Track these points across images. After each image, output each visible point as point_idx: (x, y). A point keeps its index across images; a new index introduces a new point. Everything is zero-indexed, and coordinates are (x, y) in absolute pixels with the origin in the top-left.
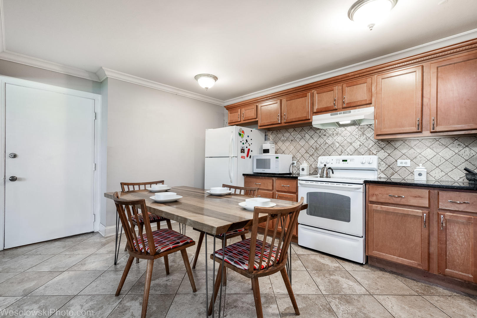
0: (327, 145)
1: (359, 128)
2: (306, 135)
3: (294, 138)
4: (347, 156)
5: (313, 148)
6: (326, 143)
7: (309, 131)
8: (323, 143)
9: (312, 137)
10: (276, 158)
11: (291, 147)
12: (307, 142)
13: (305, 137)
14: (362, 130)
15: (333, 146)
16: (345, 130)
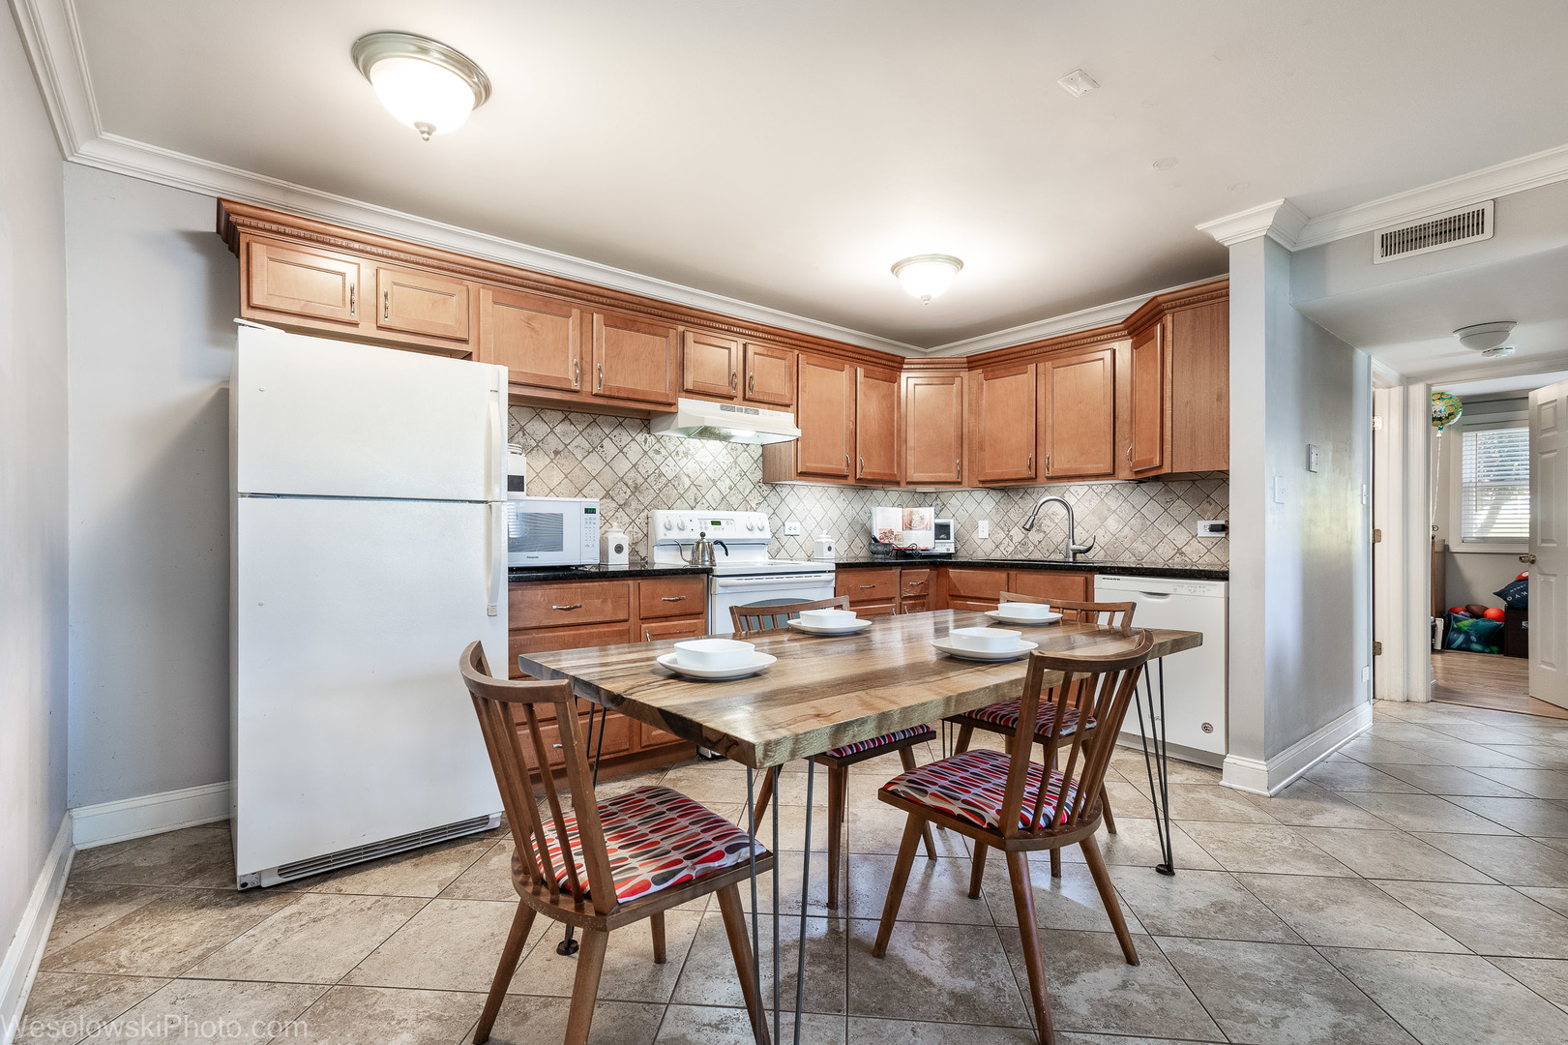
0: (663, 480)
1: (729, 448)
2: (605, 443)
3: (566, 446)
4: (707, 512)
5: (626, 485)
6: (661, 474)
7: (615, 433)
8: (654, 472)
9: (625, 450)
10: (587, 511)
11: (555, 473)
12: (607, 464)
13: (602, 447)
14: (734, 453)
15: (676, 484)
16: (703, 447)
